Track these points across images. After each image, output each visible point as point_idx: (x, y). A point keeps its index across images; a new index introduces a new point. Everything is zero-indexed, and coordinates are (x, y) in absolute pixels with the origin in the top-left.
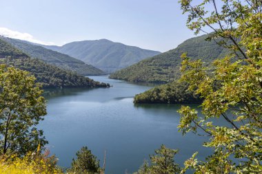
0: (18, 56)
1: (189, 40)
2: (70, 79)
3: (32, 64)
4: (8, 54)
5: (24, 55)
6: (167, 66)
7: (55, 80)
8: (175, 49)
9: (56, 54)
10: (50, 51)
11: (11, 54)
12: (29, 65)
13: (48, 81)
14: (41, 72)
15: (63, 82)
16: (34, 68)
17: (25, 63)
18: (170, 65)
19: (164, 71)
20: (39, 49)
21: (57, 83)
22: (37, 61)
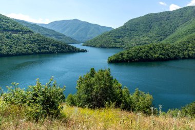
0: (26, 32)
1: (131, 20)
2: (61, 47)
3: (36, 37)
4: (19, 31)
5: (30, 31)
6: (119, 37)
7: (53, 48)
8: (123, 26)
9: (46, 29)
10: (43, 27)
11: (22, 31)
12: (34, 38)
13: (48, 49)
14: (42, 43)
15: (57, 49)
16: (38, 40)
17: (32, 37)
18: (121, 37)
19: (118, 40)
20: (35, 26)
21: (53, 50)
22: (39, 35)
